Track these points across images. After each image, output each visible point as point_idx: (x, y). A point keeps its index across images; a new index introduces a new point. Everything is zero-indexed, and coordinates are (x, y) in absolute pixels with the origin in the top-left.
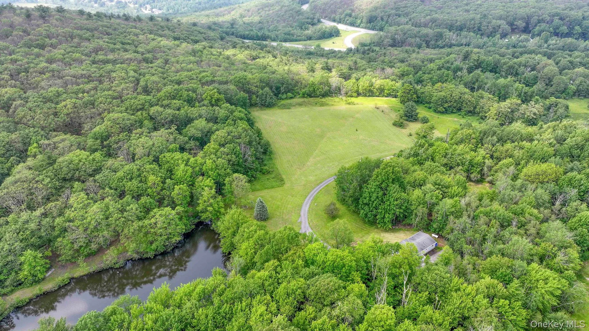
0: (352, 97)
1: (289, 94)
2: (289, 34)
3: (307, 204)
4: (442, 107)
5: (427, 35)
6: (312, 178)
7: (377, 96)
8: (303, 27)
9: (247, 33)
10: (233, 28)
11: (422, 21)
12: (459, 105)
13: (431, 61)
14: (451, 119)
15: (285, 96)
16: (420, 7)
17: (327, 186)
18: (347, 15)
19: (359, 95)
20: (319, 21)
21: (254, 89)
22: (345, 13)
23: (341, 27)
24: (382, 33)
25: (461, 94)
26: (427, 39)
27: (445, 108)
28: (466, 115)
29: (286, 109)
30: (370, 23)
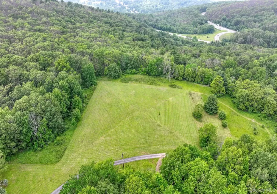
0: (178, 80)
1: (134, 70)
4: (243, 105)
5: (269, 37)
7: (198, 83)
9: (162, 26)
11: (270, 26)
12: (260, 106)
13: (258, 58)
14: (249, 119)
15: (130, 72)
16: (272, 16)
18: (223, 19)
19: (184, 79)
20: (206, 22)
22: (223, 17)
23: (216, 26)
24: (239, 33)
25: (265, 94)
26: (269, 40)
27: (246, 107)
28: (264, 117)
29: (125, 82)
30: (236, 25)
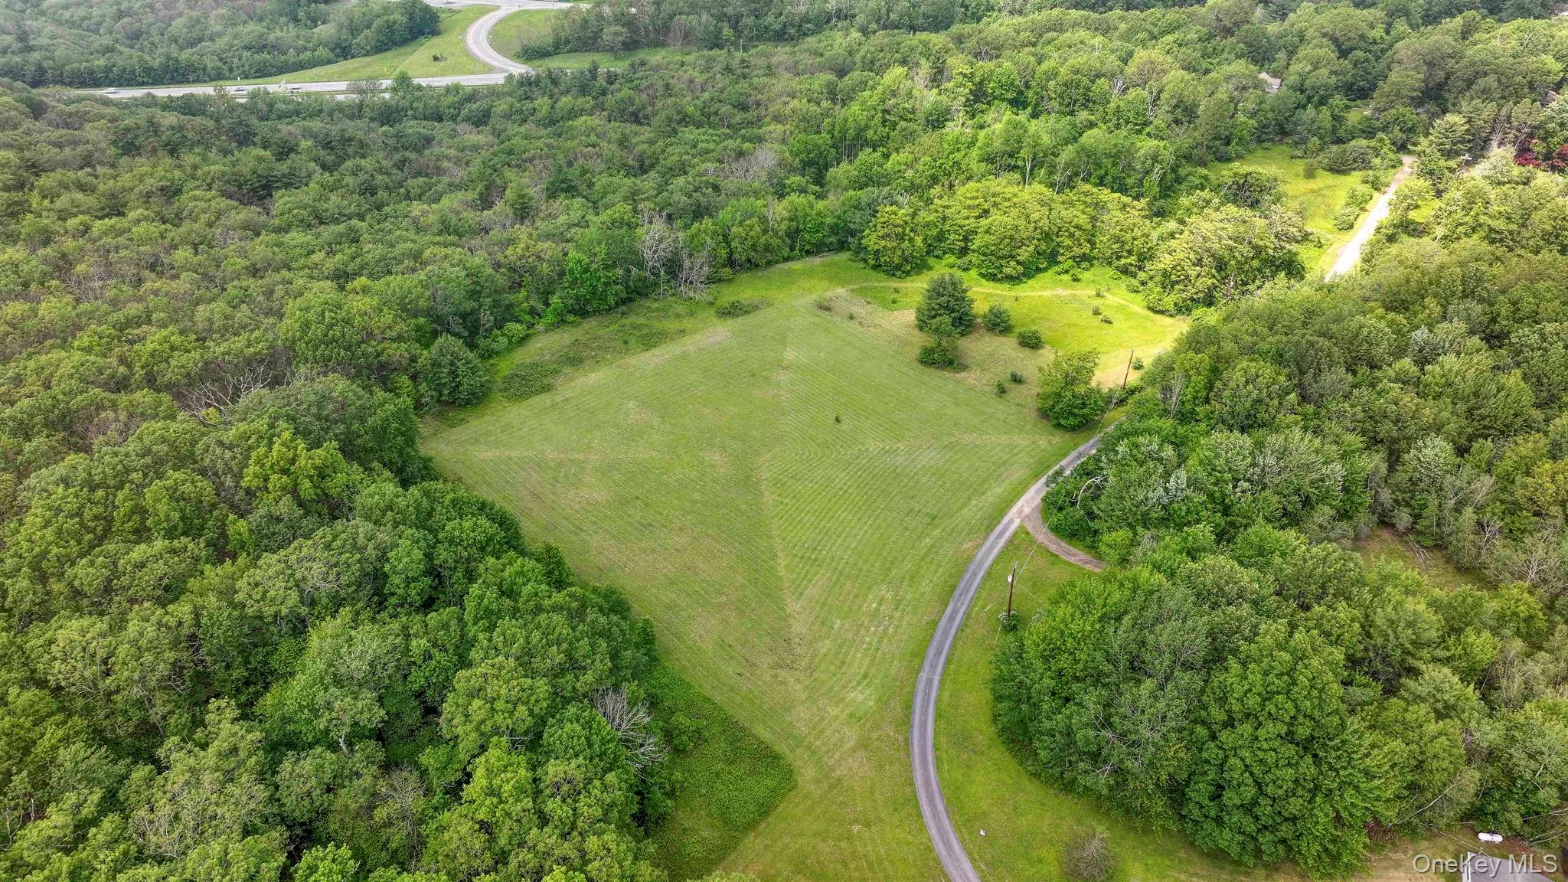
0: (719, 282)
1: (515, 328)
2: (264, 46)
3: (950, 849)
4: (1013, 264)
6: (863, 697)
8: (301, 15)
9: (100, 62)
10: (30, 49)
17: (938, 716)
19: (736, 267)
21: (397, 352)
29: (537, 393)
